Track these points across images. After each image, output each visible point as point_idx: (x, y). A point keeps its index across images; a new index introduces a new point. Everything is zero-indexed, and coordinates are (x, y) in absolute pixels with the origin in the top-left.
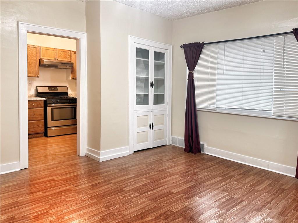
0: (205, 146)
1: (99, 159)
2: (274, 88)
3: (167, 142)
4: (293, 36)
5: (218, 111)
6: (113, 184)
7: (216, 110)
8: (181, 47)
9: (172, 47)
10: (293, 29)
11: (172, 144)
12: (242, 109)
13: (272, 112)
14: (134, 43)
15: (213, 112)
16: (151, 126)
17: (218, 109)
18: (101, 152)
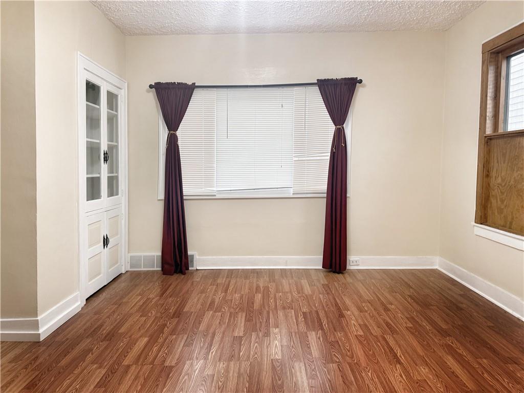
0: (197, 257)
1: (39, 334)
2: (294, 156)
3: (123, 267)
4: (316, 89)
5: (218, 196)
6: (134, 366)
7: (215, 195)
8: (151, 87)
9: (126, 84)
10: (318, 80)
11: (130, 269)
12: (254, 189)
13: (292, 189)
14: (85, 69)
15: (211, 198)
16: (106, 242)
17: (217, 193)
18: (39, 318)
